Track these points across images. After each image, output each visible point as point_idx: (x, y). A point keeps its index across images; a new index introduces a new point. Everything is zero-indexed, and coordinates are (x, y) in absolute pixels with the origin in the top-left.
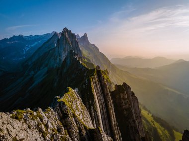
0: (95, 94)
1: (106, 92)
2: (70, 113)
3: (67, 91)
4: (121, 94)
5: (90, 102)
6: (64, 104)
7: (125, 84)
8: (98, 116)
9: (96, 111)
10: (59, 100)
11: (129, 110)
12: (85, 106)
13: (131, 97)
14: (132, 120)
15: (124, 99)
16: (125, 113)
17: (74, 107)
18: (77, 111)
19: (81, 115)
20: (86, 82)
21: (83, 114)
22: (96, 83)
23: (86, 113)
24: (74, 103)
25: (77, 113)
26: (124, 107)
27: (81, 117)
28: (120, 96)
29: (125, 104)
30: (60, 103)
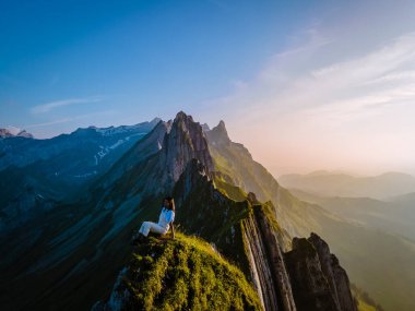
0: (251, 257)
1: (274, 254)
4: (307, 259)
7: (314, 237)
13: (330, 269)
15: (314, 272)
22: (252, 233)
26: (315, 291)
28: (304, 264)
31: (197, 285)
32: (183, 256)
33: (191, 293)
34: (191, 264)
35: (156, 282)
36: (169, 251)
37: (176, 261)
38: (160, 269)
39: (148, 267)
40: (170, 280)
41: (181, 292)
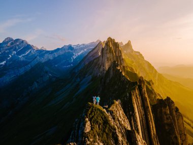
0: (135, 106)
1: (146, 106)
4: (163, 108)
5: (131, 113)
6: (113, 112)
7: (168, 99)
8: (137, 126)
9: (135, 121)
10: (109, 109)
11: (171, 125)
12: (126, 115)
13: (174, 113)
14: (174, 136)
16: (167, 128)
17: (118, 115)
20: (128, 95)
21: (124, 121)
22: (136, 96)
23: (127, 121)
24: (118, 112)
25: (120, 119)
26: (165, 122)
27: (123, 123)
28: (161, 110)
29: (167, 119)
30: (110, 111)
32: (94, 108)
33: (95, 114)
34: (95, 110)
35: (89, 112)
37: (92, 109)
38: (90, 110)
39: (88, 110)
40: (91, 112)
41: (93, 114)
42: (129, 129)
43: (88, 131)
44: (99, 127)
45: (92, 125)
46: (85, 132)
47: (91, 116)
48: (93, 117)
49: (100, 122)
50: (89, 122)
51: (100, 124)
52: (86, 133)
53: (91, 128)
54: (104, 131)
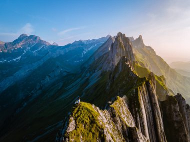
1: (154, 102)
2: (117, 114)
3: (116, 99)
4: (172, 105)
6: (113, 109)
10: (111, 106)
11: (180, 122)
12: (131, 111)
14: (183, 134)
15: (175, 111)
16: (176, 125)
17: (121, 111)
18: (123, 114)
19: (126, 118)
20: (134, 91)
21: (128, 117)
23: (131, 117)
24: (121, 108)
25: (122, 116)
26: (175, 119)
27: (125, 119)
29: (177, 116)
31: (82, 112)
32: (81, 107)
33: (81, 113)
34: (82, 109)
35: (75, 111)
36: (79, 107)
37: (79, 108)
38: (76, 109)
39: (75, 109)
40: (78, 111)
41: (79, 113)
42: (133, 125)
43: (71, 130)
44: (85, 127)
45: (76, 125)
46: (68, 131)
47: (77, 115)
48: (78, 116)
49: (87, 121)
50: (74, 122)
51: (86, 123)
52: (68, 133)
53: (76, 127)
54: (90, 131)
